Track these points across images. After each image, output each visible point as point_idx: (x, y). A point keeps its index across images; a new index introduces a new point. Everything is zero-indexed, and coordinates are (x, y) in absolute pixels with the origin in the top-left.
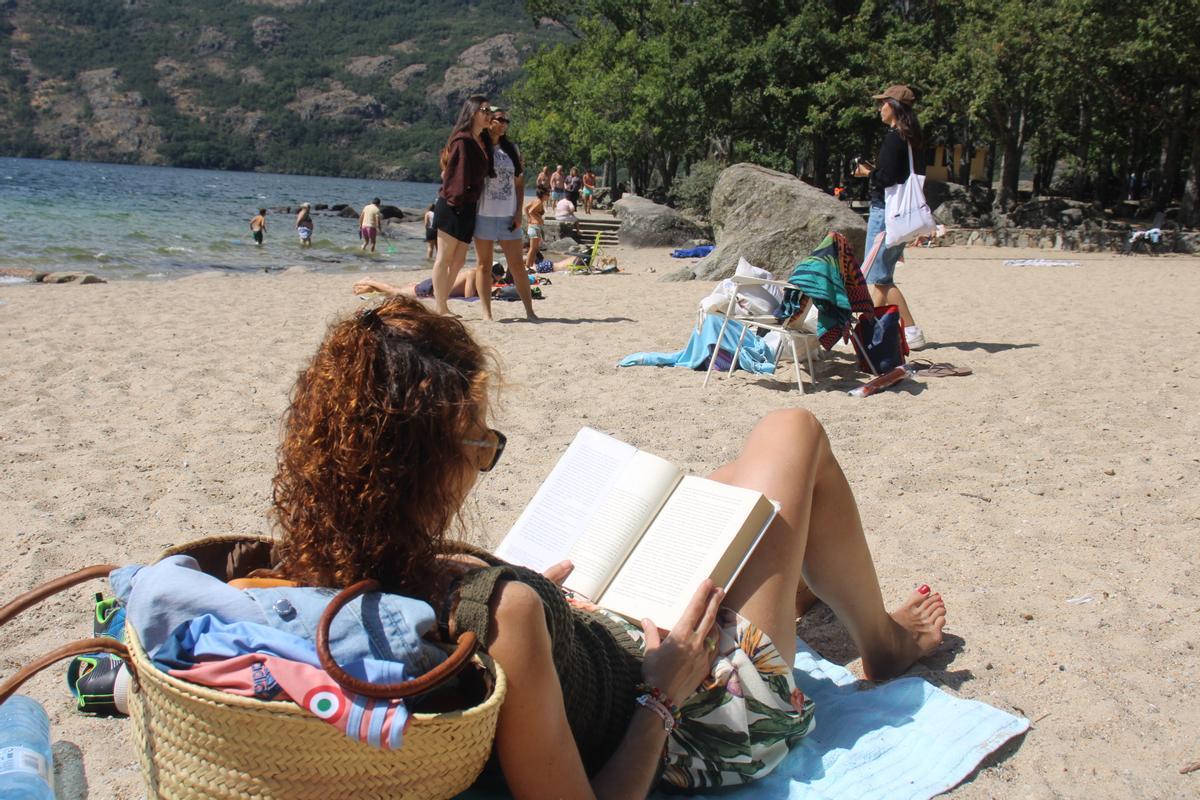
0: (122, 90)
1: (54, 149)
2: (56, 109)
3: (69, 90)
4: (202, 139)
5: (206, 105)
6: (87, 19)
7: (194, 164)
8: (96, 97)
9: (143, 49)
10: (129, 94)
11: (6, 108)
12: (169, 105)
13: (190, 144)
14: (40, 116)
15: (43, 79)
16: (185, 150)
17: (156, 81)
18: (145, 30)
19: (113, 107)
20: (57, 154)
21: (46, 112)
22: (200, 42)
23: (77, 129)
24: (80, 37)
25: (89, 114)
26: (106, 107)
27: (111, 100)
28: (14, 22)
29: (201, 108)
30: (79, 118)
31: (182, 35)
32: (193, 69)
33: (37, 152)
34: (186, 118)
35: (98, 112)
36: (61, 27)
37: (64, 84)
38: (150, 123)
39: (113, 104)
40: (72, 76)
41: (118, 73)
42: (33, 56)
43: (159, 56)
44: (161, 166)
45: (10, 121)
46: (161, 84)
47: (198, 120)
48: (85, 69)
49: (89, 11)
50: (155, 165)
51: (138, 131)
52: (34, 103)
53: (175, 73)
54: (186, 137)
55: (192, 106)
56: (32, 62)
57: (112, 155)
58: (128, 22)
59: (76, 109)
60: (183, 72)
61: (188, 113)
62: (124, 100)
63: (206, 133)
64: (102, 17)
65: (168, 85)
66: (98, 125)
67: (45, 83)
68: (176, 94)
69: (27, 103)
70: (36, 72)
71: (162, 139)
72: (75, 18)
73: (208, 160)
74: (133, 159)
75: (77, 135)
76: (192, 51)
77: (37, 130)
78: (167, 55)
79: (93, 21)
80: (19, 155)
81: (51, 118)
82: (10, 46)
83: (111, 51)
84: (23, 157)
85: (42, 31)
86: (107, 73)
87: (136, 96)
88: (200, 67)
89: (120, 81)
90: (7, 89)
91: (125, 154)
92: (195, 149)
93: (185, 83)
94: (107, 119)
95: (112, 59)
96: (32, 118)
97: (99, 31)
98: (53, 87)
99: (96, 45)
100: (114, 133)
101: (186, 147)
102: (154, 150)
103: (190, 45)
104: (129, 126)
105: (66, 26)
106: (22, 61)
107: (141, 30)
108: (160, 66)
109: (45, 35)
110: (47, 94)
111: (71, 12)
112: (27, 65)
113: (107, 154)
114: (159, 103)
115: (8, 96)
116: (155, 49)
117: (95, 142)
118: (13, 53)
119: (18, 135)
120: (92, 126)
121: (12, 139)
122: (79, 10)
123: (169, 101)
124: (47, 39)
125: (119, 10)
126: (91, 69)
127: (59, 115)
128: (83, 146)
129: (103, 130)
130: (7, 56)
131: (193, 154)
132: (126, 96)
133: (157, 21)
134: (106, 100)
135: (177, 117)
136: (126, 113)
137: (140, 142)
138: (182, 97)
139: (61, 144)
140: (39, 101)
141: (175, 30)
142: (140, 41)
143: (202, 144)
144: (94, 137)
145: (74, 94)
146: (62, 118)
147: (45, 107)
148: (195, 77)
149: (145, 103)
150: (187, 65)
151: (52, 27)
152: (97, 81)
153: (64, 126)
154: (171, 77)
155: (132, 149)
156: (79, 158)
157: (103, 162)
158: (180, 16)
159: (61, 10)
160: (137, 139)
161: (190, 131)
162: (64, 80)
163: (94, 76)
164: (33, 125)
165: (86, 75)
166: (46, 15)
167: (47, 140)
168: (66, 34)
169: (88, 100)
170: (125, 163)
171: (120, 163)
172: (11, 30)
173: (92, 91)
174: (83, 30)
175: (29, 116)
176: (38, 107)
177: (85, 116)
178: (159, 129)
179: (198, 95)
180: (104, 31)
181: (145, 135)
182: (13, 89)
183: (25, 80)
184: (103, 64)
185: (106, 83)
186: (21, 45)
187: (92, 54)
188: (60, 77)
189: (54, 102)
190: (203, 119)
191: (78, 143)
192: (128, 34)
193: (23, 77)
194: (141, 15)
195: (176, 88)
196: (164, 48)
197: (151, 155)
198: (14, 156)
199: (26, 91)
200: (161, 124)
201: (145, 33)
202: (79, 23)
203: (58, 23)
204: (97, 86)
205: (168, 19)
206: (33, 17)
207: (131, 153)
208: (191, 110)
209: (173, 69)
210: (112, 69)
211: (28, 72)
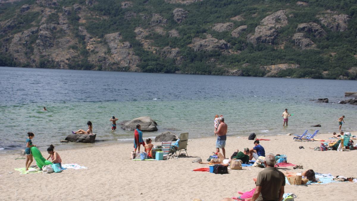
0: (121, 41)
1: (96, 66)
2: (96, 50)
3: (101, 42)
4: (154, 60)
5: (155, 46)
6: (107, 12)
7: (151, 71)
8: (112, 45)
9: (130, 24)
10: (125, 43)
11: (77, 50)
12: (140, 47)
13: (150, 63)
14: (90, 53)
15: (91, 38)
16: (147, 65)
17: (135, 37)
18: (130, 16)
19: (118, 48)
20: (97, 68)
21: (92, 51)
22: (152, 20)
23: (105, 58)
24: (105, 20)
25: (109, 52)
26: (116, 48)
27: (118, 46)
28: (80, 16)
29: (153, 48)
30: (105, 53)
31: (145, 18)
32: (150, 31)
33: (89, 67)
34: (147, 52)
35: (113, 51)
36: (98, 17)
37: (99, 40)
38: (133, 55)
39: (119, 47)
40: (102, 36)
41: (120, 34)
42: (87, 29)
43: (136, 27)
44: (138, 72)
45: (79, 56)
46: (137, 38)
47: (152, 53)
48: (107, 33)
49: (108, 10)
50: (136, 71)
51: (129, 58)
52: (88, 48)
53: (143, 33)
54: (148, 60)
55: (150, 47)
56: (87, 32)
57: (119, 68)
58: (123, 13)
59: (105, 50)
60: (145, 33)
61: (148, 50)
62: (123, 45)
63: (156, 58)
64: (113, 12)
65: (140, 38)
66: (113, 56)
67: (92, 40)
68: (143, 42)
69: (85, 48)
70: (88, 35)
71: (138, 61)
72: (103, 13)
73: (157, 69)
74: (127, 70)
75: (105, 60)
76: (149, 24)
77: (89, 59)
78: (139, 26)
79: (110, 14)
80: (83, 69)
81: (94, 54)
82: (79, 25)
83: (117, 26)
84: (84, 70)
85: (90, 19)
86: (116, 34)
87: (127, 44)
88: (152, 30)
89: (121, 38)
90: (77, 43)
91: (124, 68)
92: (152, 64)
93: (146, 38)
94: (116, 54)
95: (117, 29)
96: (87, 54)
97: (112, 18)
98: (95, 41)
99: (111, 23)
100: (119, 59)
101: (148, 64)
102: (135, 66)
103: (148, 22)
104: (125, 56)
105: (99, 16)
106: (83, 31)
107: (129, 16)
108: (136, 31)
109: (91, 20)
110: (92, 44)
111: (101, 10)
112: (85, 33)
113: (117, 68)
114: (136, 46)
115: (77, 45)
116: (134, 24)
117: (112, 63)
118: (80, 28)
119: (82, 61)
120: (110, 56)
121: (80, 62)
122: (104, 10)
123: (140, 45)
124: (92, 22)
125: (120, 9)
126: (110, 33)
127: (97, 52)
128: (107, 64)
129: (115, 58)
130: (78, 29)
131: (151, 67)
132: (123, 44)
133: (135, 12)
134: (116, 46)
135: (144, 52)
136: (124, 50)
137: (130, 62)
138: (145, 43)
139: (98, 64)
140: (89, 47)
141: (142, 16)
142: (128, 21)
143: (154, 62)
144: (112, 61)
145: (103, 44)
146: (99, 53)
147: (92, 49)
148: (151, 35)
149: (131, 46)
150: (147, 30)
151: (94, 17)
152: (112, 38)
153: (100, 57)
154: (141, 35)
155: (126, 65)
156: (105, 70)
157: (115, 71)
158: (144, 10)
159: (98, 10)
160: (128, 61)
161: (149, 57)
162: (99, 38)
163: (111, 36)
164: (88, 56)
165: (108, 36)
166: (92, 12)
167: (93, 63)
168: (99, 19)
169: (109, 46)
170: (124, 71)
171: (122, 71)
172: (79, 19)
173: (110, 42)
174: (106, 18)
175: (86, 53)
176: (89, 49)
177: (108, 53)
178: (137, 57)
179: (152, 42)
180: (114, 18)
181: (132, 59)
182: (80, 42)
183: (84, 39)
184: (114, 31)
185: (116, 39)
186: (83, 25)
187: (110, 27)
188: (97, 37)
189: (95, 47)
190: (154, 52)
191: (105, 63)
192: (123, 18)
193: (83, 38)
194: (129, 10)
195: (143, 40)
196: (138, 23)
197: (134, 67)
198: (80, 69)
199: (84, 43)
200: (137, 55)
201: (130, 18)
202: (104, 15)
203: (97, 15)
204: (112, 40)
205: (139, 11)
206: (87, 13)
207: (126, 67)
208: (149, 49)
209: (142, 32)
210: (118, 33)
211: (85, 36)
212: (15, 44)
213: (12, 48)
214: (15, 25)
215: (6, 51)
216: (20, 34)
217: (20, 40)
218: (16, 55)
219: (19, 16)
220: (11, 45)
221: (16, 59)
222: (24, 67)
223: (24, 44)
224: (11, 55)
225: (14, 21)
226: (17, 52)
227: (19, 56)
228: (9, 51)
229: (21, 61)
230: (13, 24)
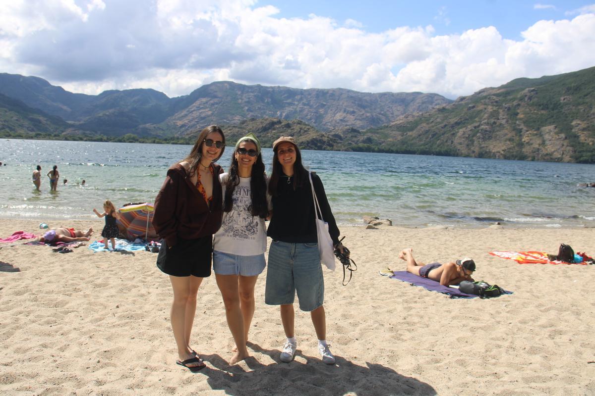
0: (557, 133)
1: (529, 157)
2: (531, 142)
3: (536, 135)
4: (589, 151)
5: (593, 138)
6: (545, 107)
7: (586, 162)
8: (547, 137)
9: (567, 117)
10: (560, 135)
11: (513, 142)
12: (576, 139)
13: (584, 154)
14: (525, 145)
15: (527, 131)
16: (581, 156)
17: (572, 129)
18: (569, 110)
19: (553, 140)
20: (530, 159)
21: (527, 143)
22: (592, 112)
23: (538, 149)
24: (542, 114)
25: (543, 143)
26: (550, 140)
27: (552, 138)
28: (518, 111)
29: (590, 139)
30: (539, 145)
31: (584, 111)
32: (588, 124)
33: (522, 158)
34: (583, 143)
35: (547, 142)
36: (535, 111)
37: (535, 132)
38: (567, 146)
39: (553, 139)
40: (538, 129)
41: (556, 127)
42: (524, 123)
43: (574, 119)
44: (571, 163)
45: (514, 147)
46: (573, 130)
47: (588, 144)
48: (543, 126)
49: (546, 105)
50: (568, 162)
51: (562, 149)
52: (523, 140)
53: (580, 126)
54: (583, 151)
55: (586, 138)
56: (524, 125)
57: (551, 159)
58: (562, 107)
59: (539, 141)
60: (583, 125)
61: (584, 141)
62: (558, 137)
63: (591, 149)
64: (551, 106)
65: (577, 130)
66: (546, 147)
67: (528, 132)
68: (580, 134)
69: (521, 140)
70: (525, 128)
71: (573, 152)
72: (541, 108)
73: (592, 160)
74: (559, 160)
75: (538, 151)
76: (588, 116)
77: (524, 150)
78: (577, 119)
79: (548, 108)
80: (516, 159)
81: (529, 145)
82: (517, 120)
83: (554, 119)
84: (518, 160)
85: (529, 114)
86: (552, 127)
87: (563, 135)
88: (591, 122)
89: (556, 130)
90: (514, 136)
91: (556, 158)
92: (586, 156)
93: (584, 129)
94: (550, 145)
95: (554, 122)
96: (522, 145)
97: (550, 111)
98: (530, 134)
99: (549, 117)
100: (553, 150)
101: (582, 155)
102: (568, 157)
103: (587, 114)
104: (558, 147)
105: (538, 111)
106: (520, 125)
107: (567, 110)
108: (574, 123)
109: (529, 115)
110: (528, 136)
111: (540, 105)
112: (522, 126)
113: (550, 159)
114: (572, 138)
115: (514, 138)
116: (572, 117)
117: (545, 154)
118: (517, 122)
119: (517, 152)
120: (544, 148)
121: (514, 153)
122: (542, 104)
123: (576, 137)
124: (530, 116)
125: (559, 103)
126: (546, 126)
127: (532, 144)
128: (540, 155)
129: (548, 149)
130: (515, 123)
131: (585, 158)
132: (559, 136)
133: (574, 106)
134: (550, 138)
135: (579, 143)
136: (558, 142)
137: (563, 153)
138: (582, 135)
139: (532, 155)
140: (525, 139)
141: (581, 109)
142: (566, 114)
143: (589, 154)
144: (545, 152)
145: (538, 136)
146: (533, 145)
147: (527, 141)
148: (588, 127)
149: (566, 138)
150: (585, 122)
151: (533, 111)
152: (547, 131)
153: (534, 148)
154: (578, 127)
155: (559, 156)
156: (538, 160)
157: (547, 161)
158: (584, 103)
159: (536, 105)
160: (562, 152)
161: (585, 149)
162: (535, 131)
163: (546, 129)
164: (523, 148)
165: (543, 129)
166: (530, 108)
167: (527, 153)
168: (537, 114)
169: (543, 138)
170: (556, 162)
171: (554, 162)
172: (517, 114)
173: (546, 134)
174: (543, 112)
175: (521, 145)
176: (525, 141)
177: (542, 144)
178: (571, 148)
179: (589, 134)
180: (552, 112)
181: (565, 150)
182: (516, 135)
183: (521, 132)
184: (550, 124)
185: (551, 131)
186: (521, 119)
187: (546, 120)
188: (533, 130)
189: (531, 139)
190: (591, 143)
191: (538, 154)
192: (561, 112)
193: (520, 130)
194: (567, 104)
195: (580, 132)
196: (575, 116)
197: (567, 158)
198: (514, 160)
199: (521, 135)
200: (572, 146)
201: (569, 111)
202: (542, 109)
203: (535, 110)
204: (547, 133)
205: (579, 104)
206: (526, 109)
207: (559, 158)
208: (586, 140)
209: (579, 124)
210: (553, 126)
211: (522, 129)
212: (460, 137)
213: (456, 140)
214: (461, 122)
215: (452, 143)
216: (464, 129)
217: (464, 134)
218: (459, 147)
219: (466, 113)
220: (456, 138)
221: (459, 150)
222: (464, 157)
223: (467, 137)
224: (455, 146)
225: (461, 118)
226: (460, 144)
227: (461, 147)
228: (454, 143)
229: (463, 152)
230: (459, 121)
